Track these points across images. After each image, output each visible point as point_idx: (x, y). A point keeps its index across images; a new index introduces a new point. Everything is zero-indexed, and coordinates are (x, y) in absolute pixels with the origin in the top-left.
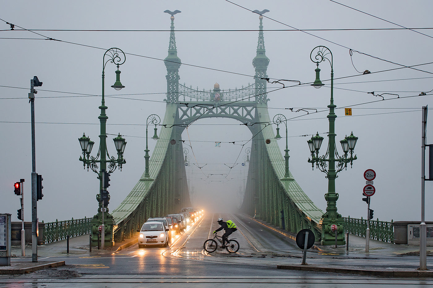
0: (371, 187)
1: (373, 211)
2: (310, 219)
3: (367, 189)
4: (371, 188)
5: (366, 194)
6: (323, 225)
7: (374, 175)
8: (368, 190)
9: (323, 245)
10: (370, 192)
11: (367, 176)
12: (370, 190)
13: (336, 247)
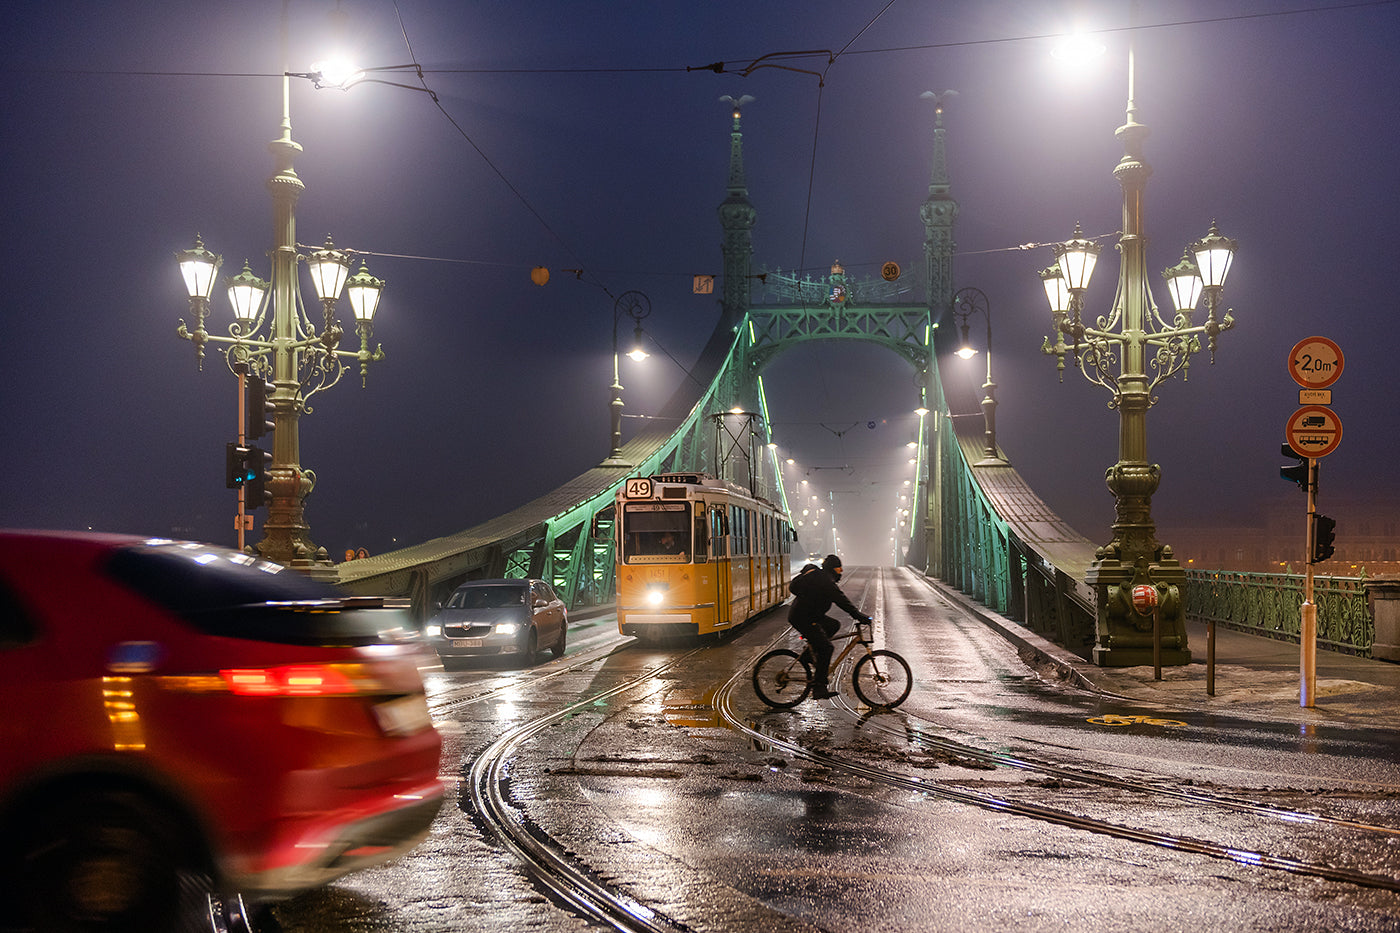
0: (1323, 415)
1: (1332, 524)
2: (1053, 569)
3: (1304, 424)
4: (1321, 421)
5: (1301, 445)
6: (1100, 586)
7: (1335, 363)
8: (1309, 427)
9: (1102, 664)
10: (1319, 437)
11: (1303, 369)
12: (1316, 428)
13: (1158, 677)
